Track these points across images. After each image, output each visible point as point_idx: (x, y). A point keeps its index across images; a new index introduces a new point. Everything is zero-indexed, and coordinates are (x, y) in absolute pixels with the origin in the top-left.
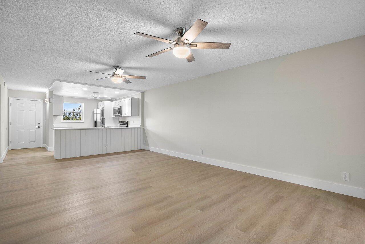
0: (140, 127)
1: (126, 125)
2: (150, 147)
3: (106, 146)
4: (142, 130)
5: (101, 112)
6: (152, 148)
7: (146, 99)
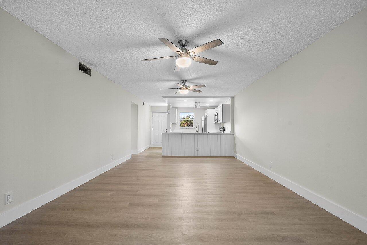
0: (230, 133)
1: (223, 131)
2: (237, 155)
3: (197, 149)
4: (232, 136)
5: (205, 119)
6: (239, 156)
7: (236, 105)
